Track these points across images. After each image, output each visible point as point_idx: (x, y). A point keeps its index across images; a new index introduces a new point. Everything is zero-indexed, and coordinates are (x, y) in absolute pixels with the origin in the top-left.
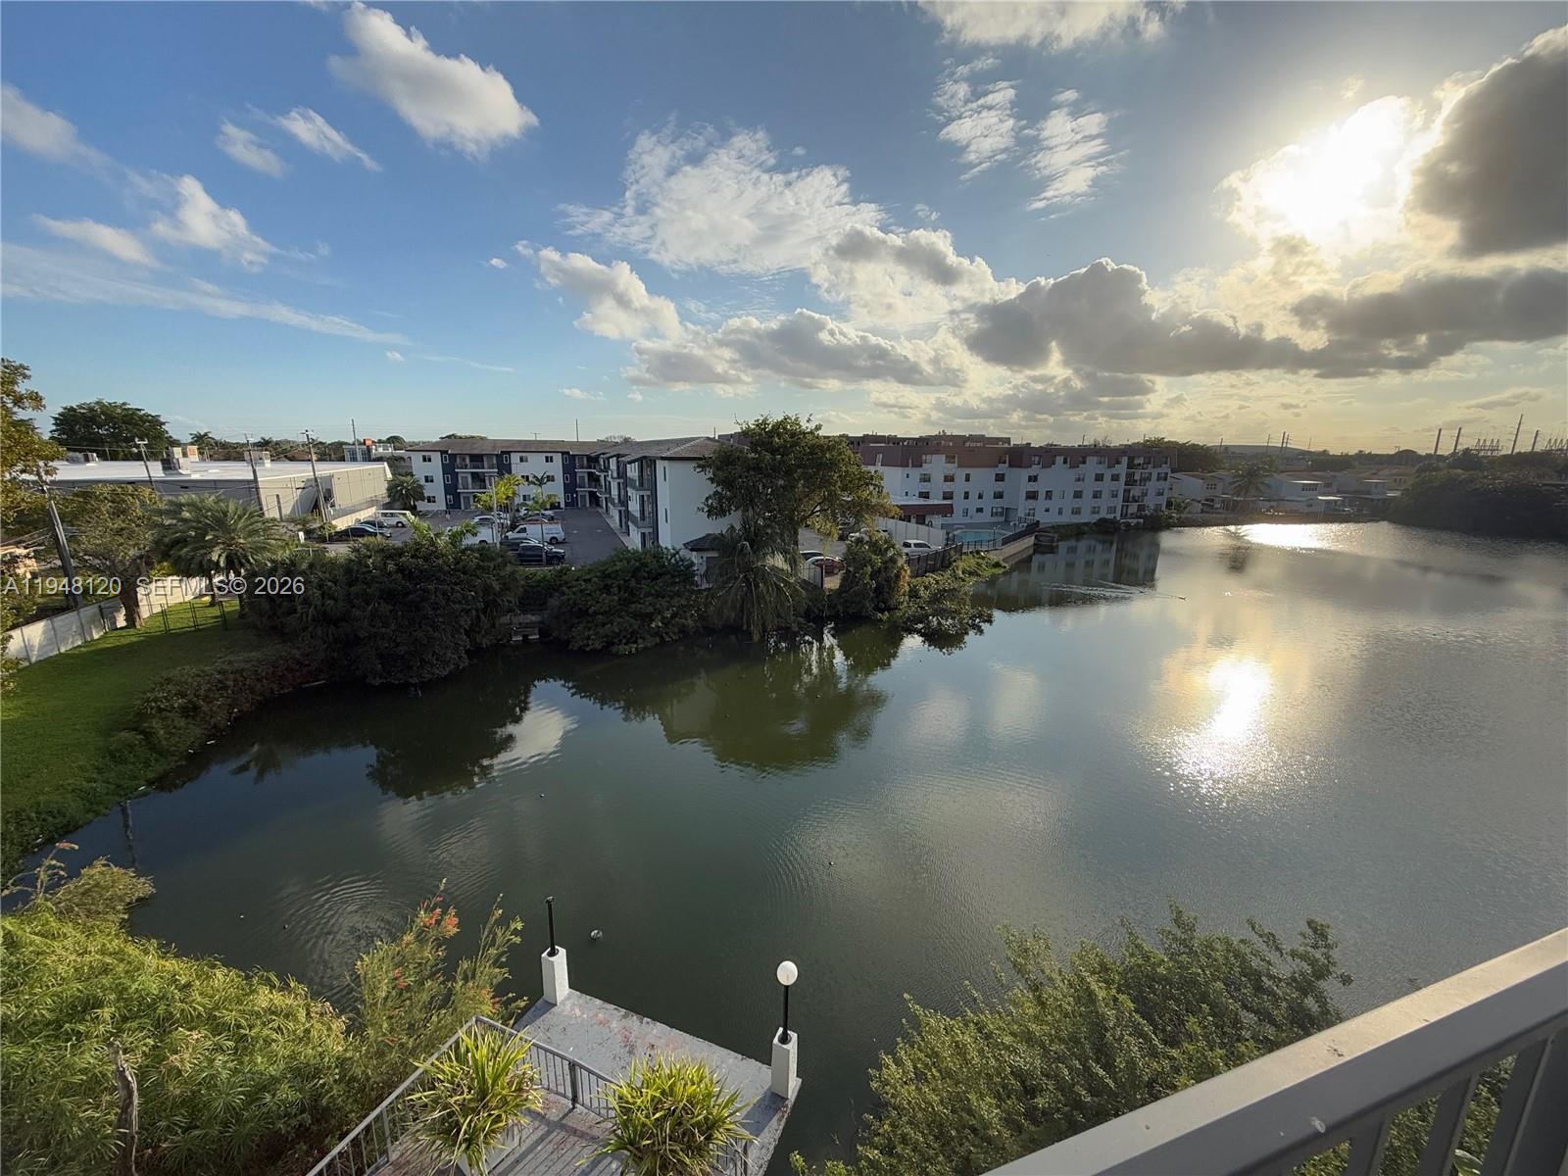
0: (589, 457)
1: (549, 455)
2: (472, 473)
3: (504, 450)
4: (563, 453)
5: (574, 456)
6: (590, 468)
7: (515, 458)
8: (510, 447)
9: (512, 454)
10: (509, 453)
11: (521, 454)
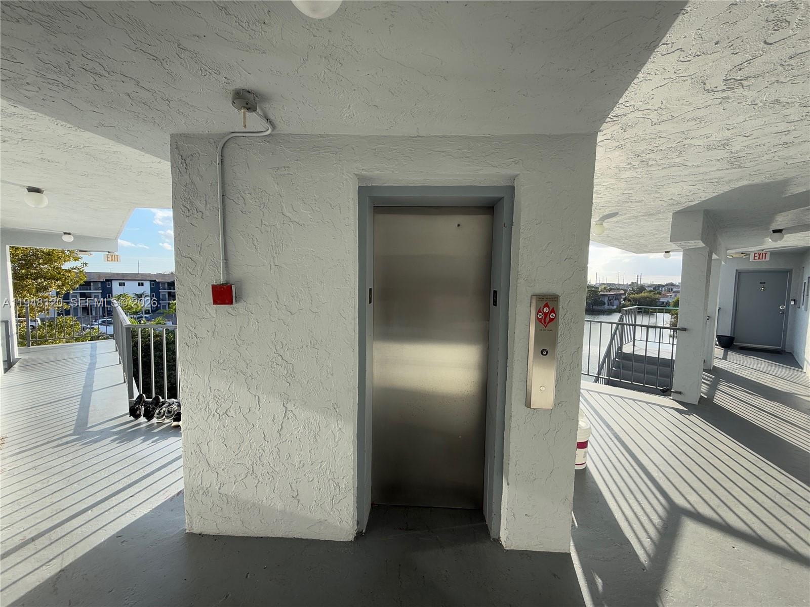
0: (168, 283)
1: (141, 282)
2: (80, 293)
3: (107, 279)
4: (151, 281)
5: (159, 282)
6: (170, 289)
7: (115, 285)
8: (110, 277)
9: (113, 282)
10: (111, 281)
11: (120, 281)
